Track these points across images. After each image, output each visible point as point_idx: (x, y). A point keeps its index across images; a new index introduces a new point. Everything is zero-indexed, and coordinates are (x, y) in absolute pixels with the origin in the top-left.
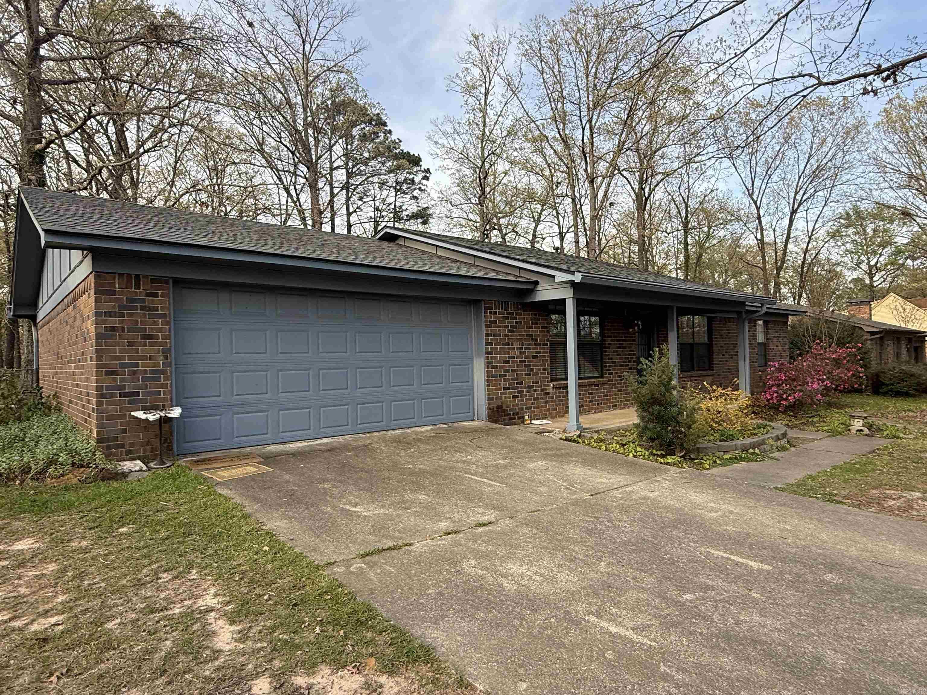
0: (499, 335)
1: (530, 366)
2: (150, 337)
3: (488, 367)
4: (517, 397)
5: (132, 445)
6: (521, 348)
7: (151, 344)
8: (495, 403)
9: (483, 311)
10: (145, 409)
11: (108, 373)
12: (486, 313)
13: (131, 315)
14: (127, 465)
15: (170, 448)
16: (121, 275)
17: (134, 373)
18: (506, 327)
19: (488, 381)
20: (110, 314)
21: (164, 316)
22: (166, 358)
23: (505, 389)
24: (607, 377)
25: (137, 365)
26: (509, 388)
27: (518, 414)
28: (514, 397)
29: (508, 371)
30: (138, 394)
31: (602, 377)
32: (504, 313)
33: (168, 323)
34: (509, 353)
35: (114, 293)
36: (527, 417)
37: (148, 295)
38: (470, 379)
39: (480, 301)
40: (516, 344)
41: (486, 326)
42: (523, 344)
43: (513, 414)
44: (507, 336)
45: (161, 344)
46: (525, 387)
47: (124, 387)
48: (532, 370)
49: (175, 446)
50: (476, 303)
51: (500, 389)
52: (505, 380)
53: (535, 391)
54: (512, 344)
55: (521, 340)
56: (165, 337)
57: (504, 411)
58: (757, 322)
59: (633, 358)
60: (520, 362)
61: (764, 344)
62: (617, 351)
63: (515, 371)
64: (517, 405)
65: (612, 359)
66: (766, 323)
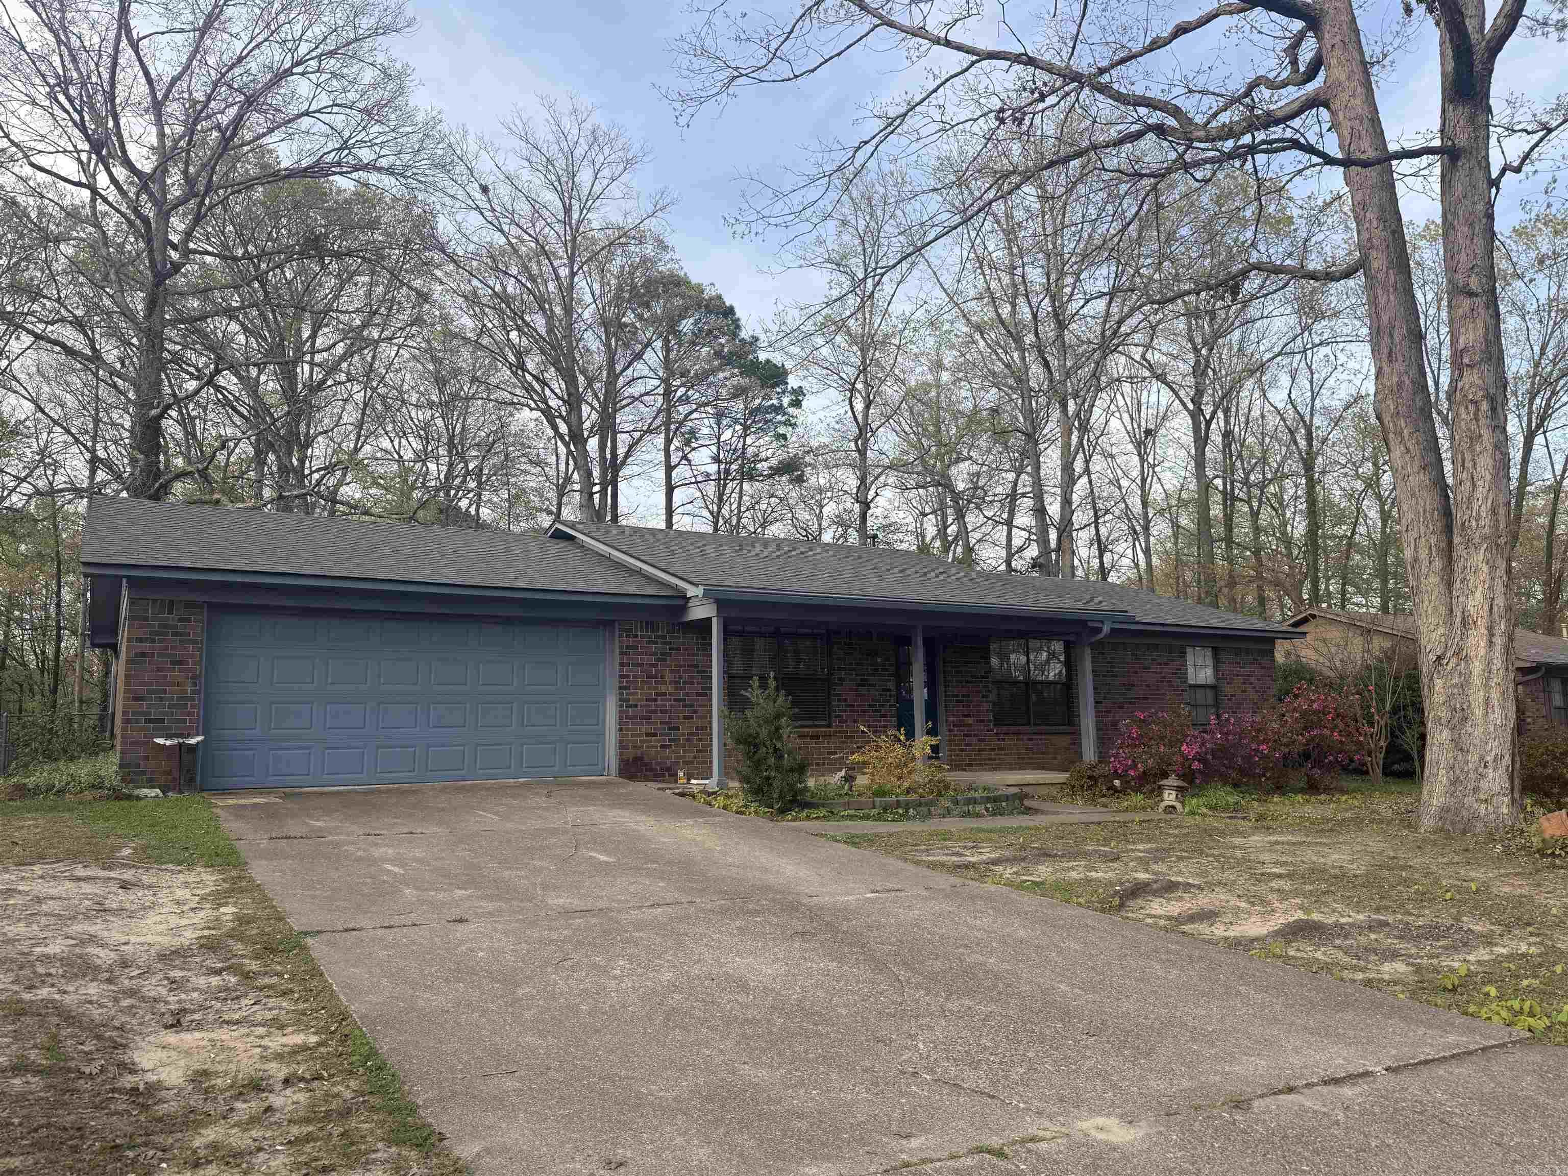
0: (641, 665)
1: (692, 706)
2: (180, 663)
3: (621, 706)
4: (669, 747)
5: (153, 773)
6: (676, 683)
7: (180, 670)
8: (630, 754)
9: (617, 633)
10: (168, 737)
11: (135, 699)
12: (620, 636)
13: (161, 641)
14: (145, 791)
15: (191, 780)
16: (155, 601)
17: (161, 699)
18: (655, 654)
19: (620, 724)
20: (140, 640)
21: (195, 642)
22: (195, 684)
23: (647, 735)
24: (837, 726)
25: (165, 692)
26: (655, 735)
27: (669, 769)
28: (662, 747)
29: (655, 712)
30: (162, 721)
31: (829, 726)
32: (650, 637)
33: (200, 649)
34: (656, 688)
35: (146, 619)
36: (681, 774)
37: (180, 620)
38: (600, 722)
39: (614, 621)
40: (668, 676)
41: (621, 653)
42: (680, 677)
43: (662, 769)
44: (655, 666)
45: (189, 670)
46: (683, 734)
47: (149, 714)
48: (695, 712)
49: (198, 778)
50: (608, 624)
51: (639, 735)
52: (648, 723)
53: (700, 740)
54: (662, 677)
55: (679, 671)
56: (195, 663)
57: (646, 765)
58: (1189, 650)
59: (889, 701)
60: (676, 700)
61: (1213, 687)
62: (856, 690)
63: (666, 712)
64: (668, 758)
65: (845, 700)
66: (1216, 651)
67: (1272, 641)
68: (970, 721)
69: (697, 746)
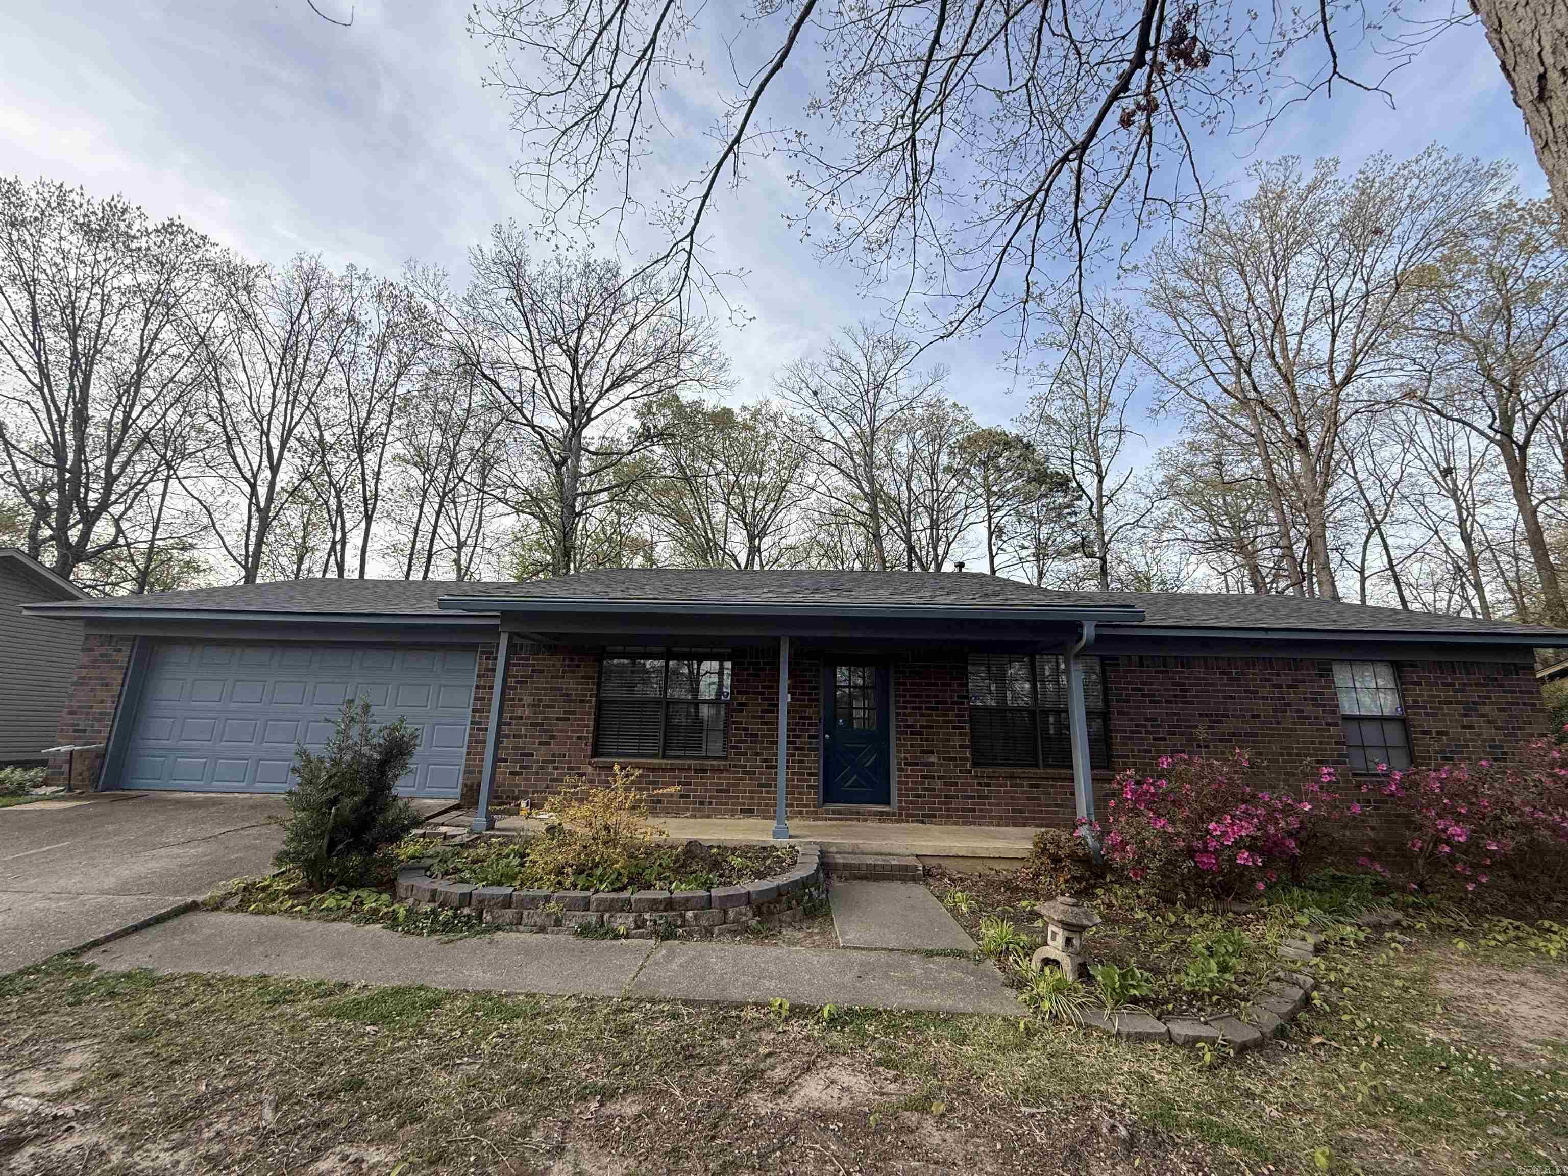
1: (550, 731)
2: (107, 684)
3: (471, 730)
4: (520, 774)
6: (537, 706)
7: (106, 690)
8: (476, 779)
9: (476, 658)
13: (98, 667)
16: (101, 636)
17: (88, 714)
19: (468, 747)
21: (121, 668)
22: (114, 702)
24: (731, 760)
25: (92, 708)
26: (505, 760)
27: (515, 798)
28: (513, 773)
29: (507, 736)
33: (123, 674)
34: (512, 712)
35: (93, 650)
36: (524, 805)
37: (115, 650)
38: (463, 744)
40: (527, 700)
41: (479, 675)
42: (540, 700)
43: (509, 797)
44: (513, 688)
45: (114, 690)
46: (537, 761)
47: (78, 725)
48: (554, 737)
49: (103, 779)
53: (556, 768)
54: (520, 700)
55: (539, 694)
56: (117, 685)
58: (1336, 668)
59: (808, 730)
60: (532, 724)
61: (1402, 721)
62: (762, 717)
63: (520, 736)
64: (517, 786)
65: (746, 729)
66: (1398, 669)
67: (1528, 650)
68: (933, 758)
69: (553, 774)
